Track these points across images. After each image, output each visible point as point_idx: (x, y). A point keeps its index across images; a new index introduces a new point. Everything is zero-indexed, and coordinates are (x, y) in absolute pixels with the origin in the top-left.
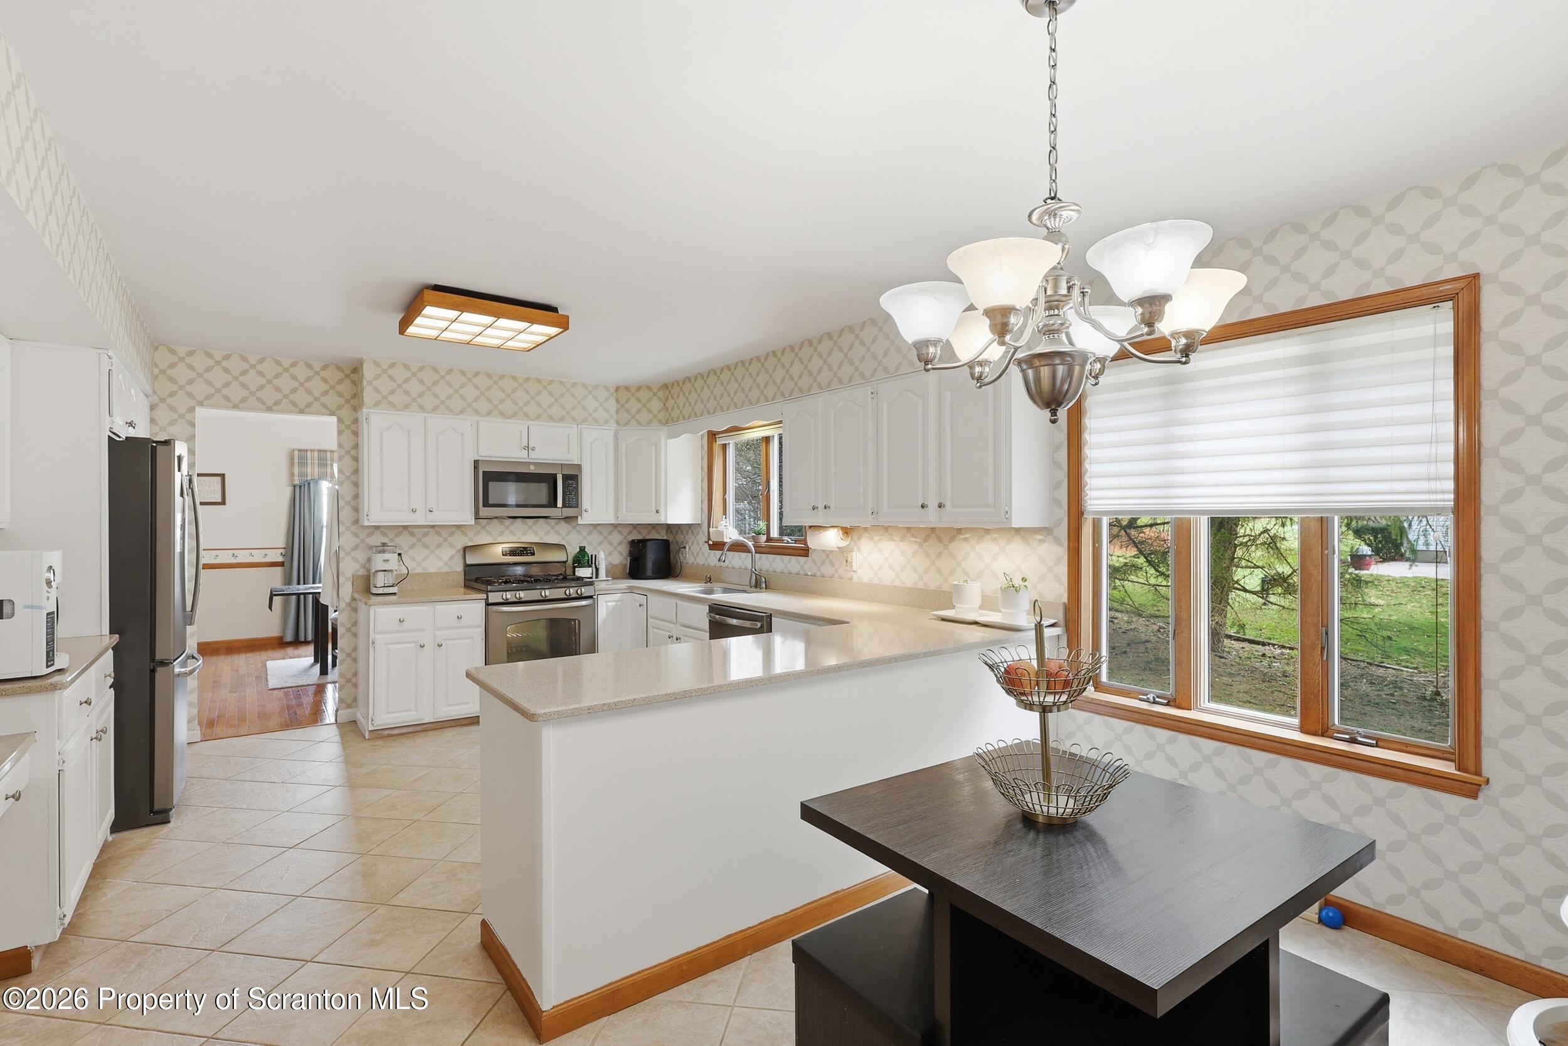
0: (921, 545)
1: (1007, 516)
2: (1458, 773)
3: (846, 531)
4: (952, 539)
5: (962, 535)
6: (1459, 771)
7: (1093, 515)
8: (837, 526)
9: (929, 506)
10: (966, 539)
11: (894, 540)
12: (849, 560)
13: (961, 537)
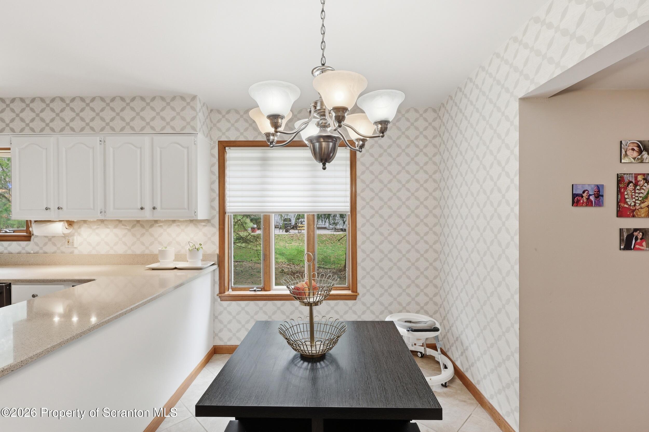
0: (129, 230)
1: (195, 214)
2: (353, 293)
3: (70, 223)
4: (151, 226)
5: (158, 224)
6: (352, 292)
7: (230, 213)
8: (63, 221)
9: (146, 208)
10: (160, 226)
11: (108, 228)
12: (71, 241)
13: (157, 225)
